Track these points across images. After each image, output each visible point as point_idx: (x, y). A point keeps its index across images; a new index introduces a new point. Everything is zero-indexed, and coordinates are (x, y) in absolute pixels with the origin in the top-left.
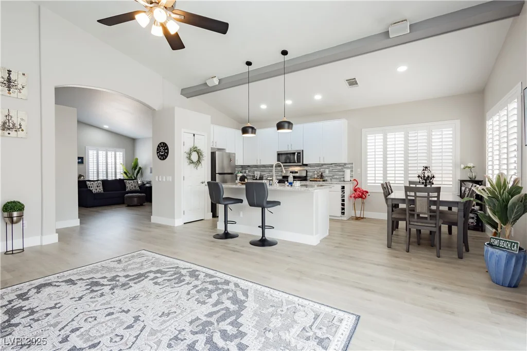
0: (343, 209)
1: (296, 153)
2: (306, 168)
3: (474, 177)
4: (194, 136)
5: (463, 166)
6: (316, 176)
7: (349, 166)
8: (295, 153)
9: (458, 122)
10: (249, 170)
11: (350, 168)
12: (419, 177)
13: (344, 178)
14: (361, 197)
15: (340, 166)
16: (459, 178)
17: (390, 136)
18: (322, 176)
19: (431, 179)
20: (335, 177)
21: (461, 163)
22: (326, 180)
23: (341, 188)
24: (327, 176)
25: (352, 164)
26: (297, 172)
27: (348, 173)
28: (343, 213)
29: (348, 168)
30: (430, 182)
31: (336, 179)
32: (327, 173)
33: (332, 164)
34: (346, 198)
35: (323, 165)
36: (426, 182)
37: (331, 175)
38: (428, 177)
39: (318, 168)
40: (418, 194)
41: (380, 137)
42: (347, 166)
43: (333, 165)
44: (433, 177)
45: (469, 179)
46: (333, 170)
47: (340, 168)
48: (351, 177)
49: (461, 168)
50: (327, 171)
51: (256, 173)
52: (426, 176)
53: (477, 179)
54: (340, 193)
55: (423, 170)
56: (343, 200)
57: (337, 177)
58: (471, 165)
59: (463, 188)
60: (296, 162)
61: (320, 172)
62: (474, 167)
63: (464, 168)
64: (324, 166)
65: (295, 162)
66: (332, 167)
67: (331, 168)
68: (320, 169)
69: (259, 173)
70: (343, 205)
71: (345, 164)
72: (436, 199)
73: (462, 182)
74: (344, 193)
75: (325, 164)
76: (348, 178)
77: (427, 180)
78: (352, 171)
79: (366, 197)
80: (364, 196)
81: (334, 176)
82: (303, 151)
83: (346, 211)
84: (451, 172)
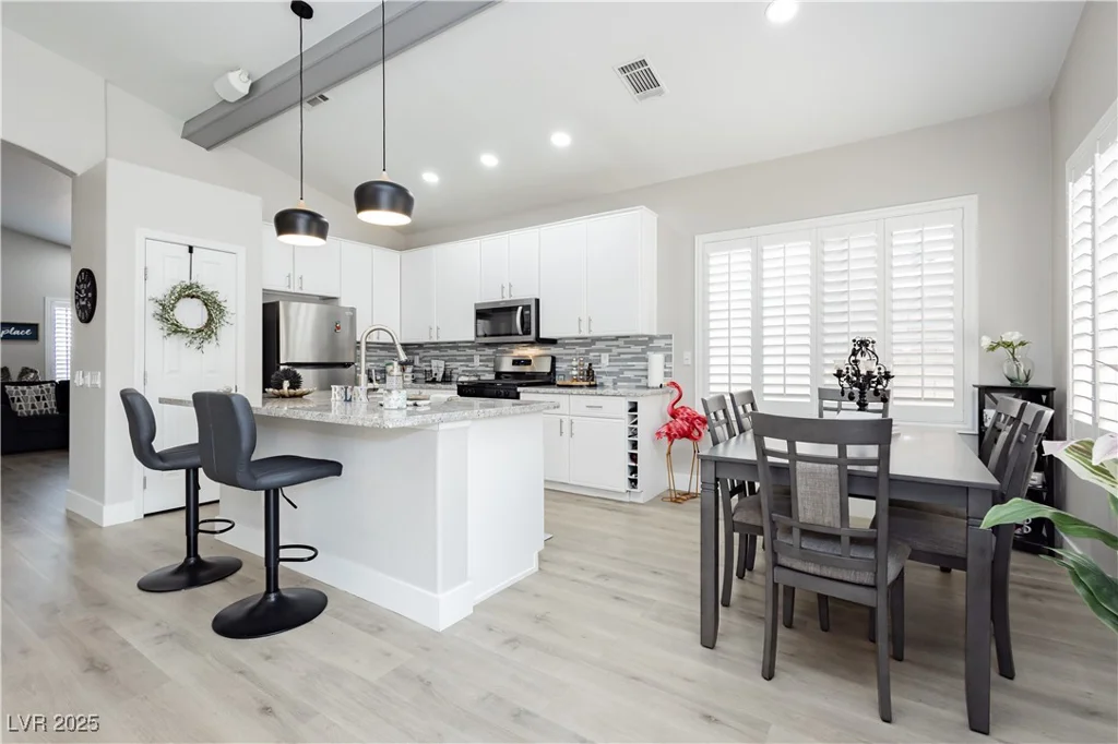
0: (634, 470)
1: (520, 308)
2: (553, 350)
3: (1023, 377)
4: (191, 250)
5: (986, 342)
6: (575, 373)
7: (662, 343)
8: (513, 309)
9: (971, 203)
10: (422, 355)
11: (665, 350)
12: (839, 375)
13: (647, 377)
14: (687, 435)
15: (637, 343)
16: (978, 377)
17: (771, 254)
18: (590, 374)
19: (879, 383)
20: (627, 374)
21: (982, 332)
22: (602, 385)
23: (627, 407)
24: (603, 373)
25: (670, 337)
26: (528, 362)
27: (656, 361)
28: (634, 482)
29: (658, 349)
30: (876, 393)
31: (628, 380)
32: (604, 364)
33: (617, 338)
34: (643, 439)
35: (595, 340)
36: (862, 394)
37: (616, 369)
38: (870, 374)
39: (583, 350)
40: (803, 448)
41: (741, 258)
42: (656, 343)
43: (620, 342)
44: (888, 376)
45: (1008, 384)
46: (619, 354)
47: (638, 349)
48: (666, 374)
49: (981, 348)
50: (605, 358)
51: (434, 363)
52: (863, 372)
53: (1033, 383)
54: (626, 423)
55: (854, 353)
56: (634, 445)
57: (632, 374)
58: (1013, 336)
59: (990, 413)
60: (520, 333)
61: (587, 360)
62: (1022, 344)
63: (992, 348)
64: (599, 345)
65: (517, 334)
66: (618, 347)
67: (615, 351)
68: (587, 352)
69: (442, 364)
70: (633, 457)
71: (652, 338)
72: (873, 469)
73: (985, 391)
74: (636, 423)
75: (600, 339)
76: (656, 377)
77: (866, 385)
78: (668, 359)
79: (700, 434)
80: (695, 433)
81: (622, 372)
82: (537, 301)
83: (640, 476)
84: (950, 361)
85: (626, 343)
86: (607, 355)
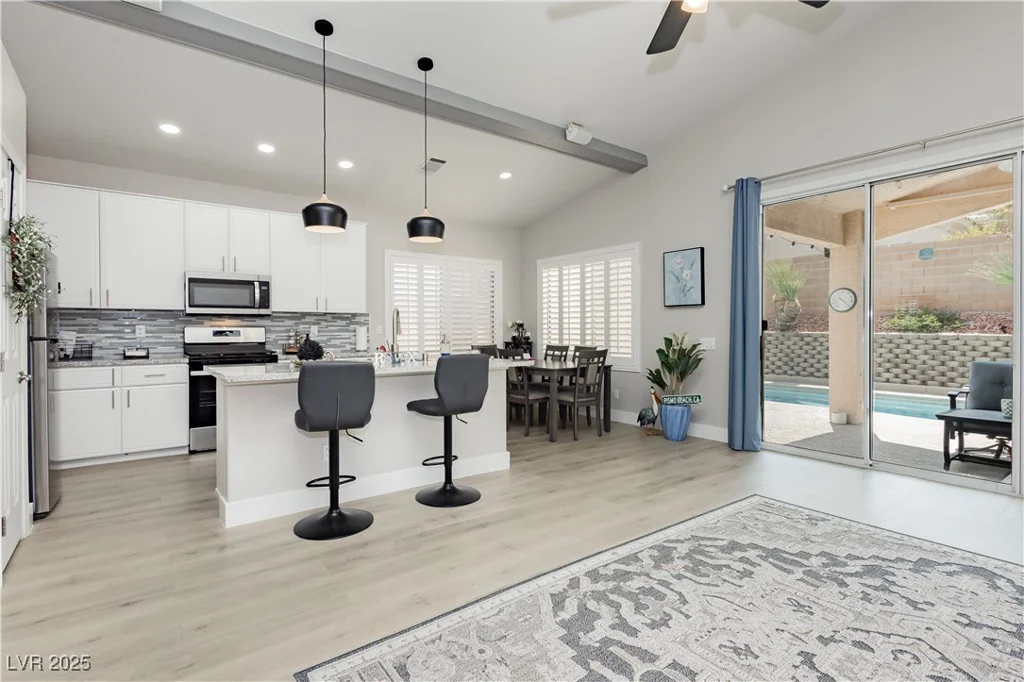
1: (257, 284)
4: (12, 167)
6: (291, 342)
7: (362, 319)
11: (365, 324)
15: (343, 319)
20: (333, 342)
25: (367, 315)
27: (362, 331)
29: (360, 323)
31: (335, 346)
32: (314, 334)
33: (326, 314)
35: (304, 315)
37: (324, 339)
39: (292, 322)
42: (358, 319)
43: (329, 317)
46: (327, 327)
47: (344, 323)
57: (337, 342)
61: (301, 331)
64: (307, 319)
65: (253, 307)
66: (326, 321)
67: (324, 324)
68: (298, 324)
71: (354, 315)
75: (309, 314)
78: (368, 330)
81: (329, 340)
85: (333, 318)
86: (317, 327)
